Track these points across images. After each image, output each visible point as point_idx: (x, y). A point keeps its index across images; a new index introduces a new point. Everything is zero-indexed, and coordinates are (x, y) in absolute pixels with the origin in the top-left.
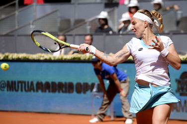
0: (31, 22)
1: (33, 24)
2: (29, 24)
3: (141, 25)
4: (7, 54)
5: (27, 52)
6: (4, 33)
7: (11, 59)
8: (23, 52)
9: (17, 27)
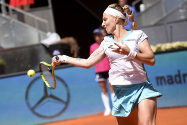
0: (180, 6)
1: (182, 8)
2: (178, 9)
3: (112, 21)
4: (159, 45)
5: (181, 40)
6: (152, 23)
7: (165, 50)
8: (176, 41)
9: (165, 15)
